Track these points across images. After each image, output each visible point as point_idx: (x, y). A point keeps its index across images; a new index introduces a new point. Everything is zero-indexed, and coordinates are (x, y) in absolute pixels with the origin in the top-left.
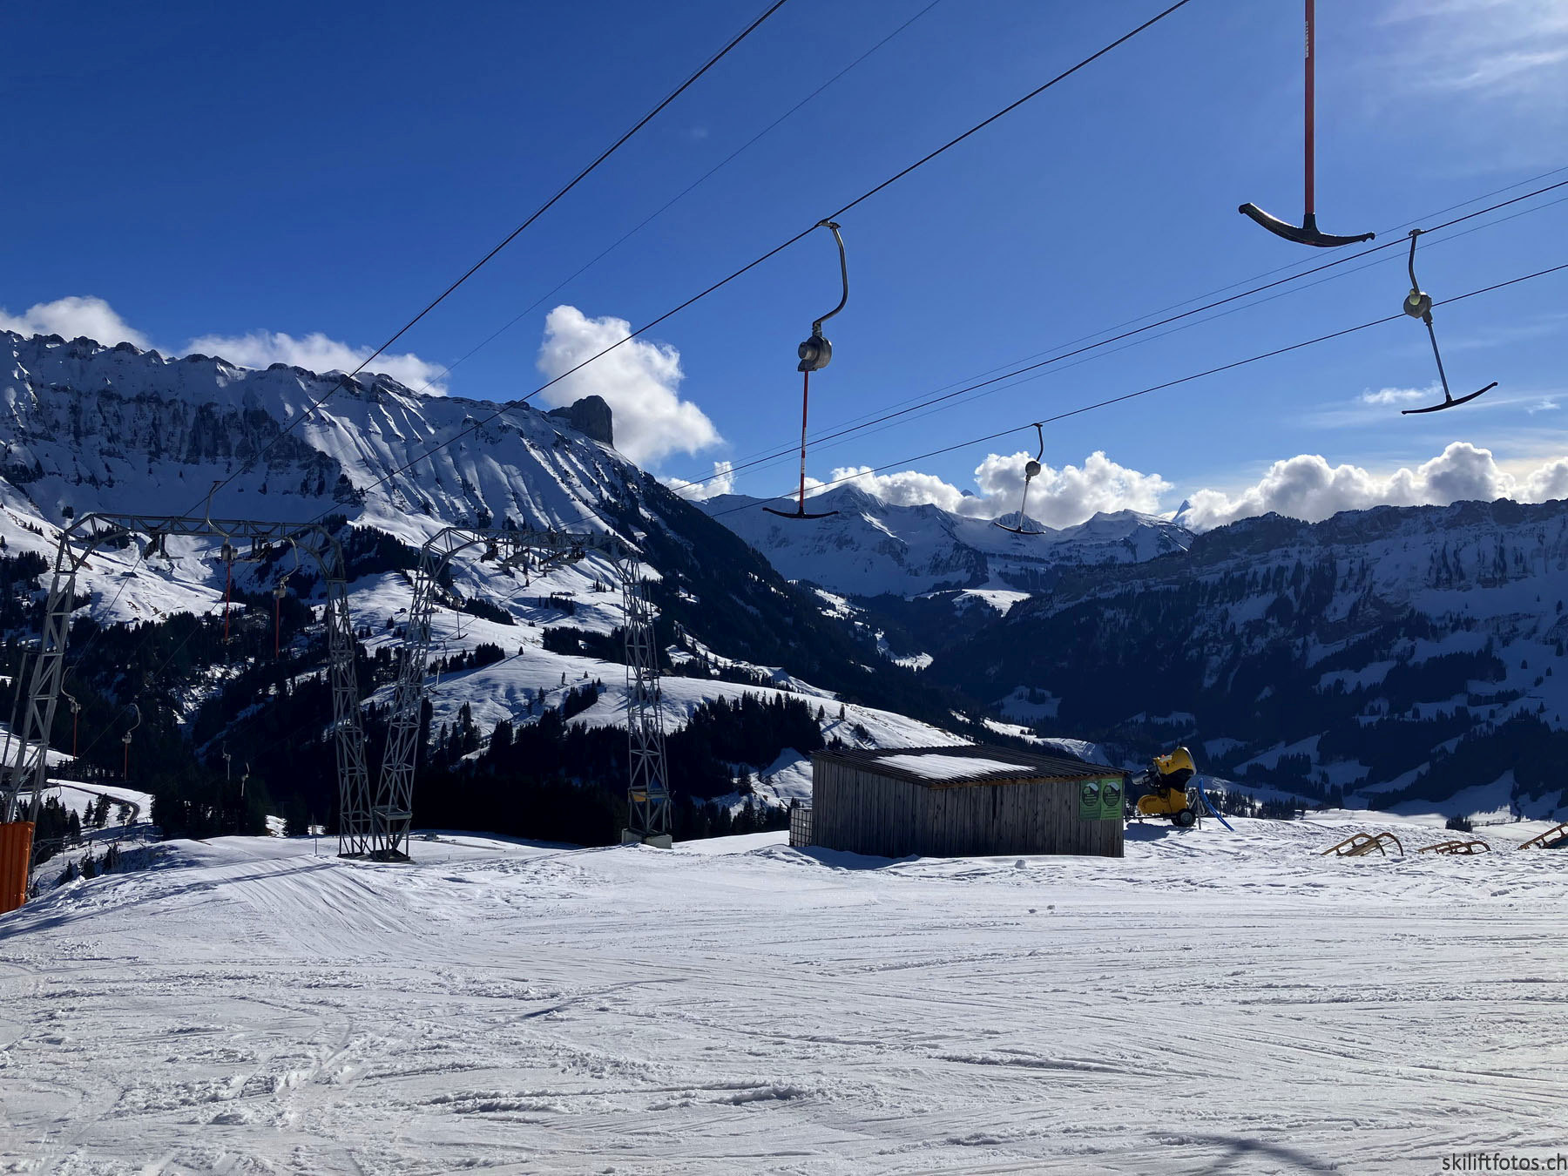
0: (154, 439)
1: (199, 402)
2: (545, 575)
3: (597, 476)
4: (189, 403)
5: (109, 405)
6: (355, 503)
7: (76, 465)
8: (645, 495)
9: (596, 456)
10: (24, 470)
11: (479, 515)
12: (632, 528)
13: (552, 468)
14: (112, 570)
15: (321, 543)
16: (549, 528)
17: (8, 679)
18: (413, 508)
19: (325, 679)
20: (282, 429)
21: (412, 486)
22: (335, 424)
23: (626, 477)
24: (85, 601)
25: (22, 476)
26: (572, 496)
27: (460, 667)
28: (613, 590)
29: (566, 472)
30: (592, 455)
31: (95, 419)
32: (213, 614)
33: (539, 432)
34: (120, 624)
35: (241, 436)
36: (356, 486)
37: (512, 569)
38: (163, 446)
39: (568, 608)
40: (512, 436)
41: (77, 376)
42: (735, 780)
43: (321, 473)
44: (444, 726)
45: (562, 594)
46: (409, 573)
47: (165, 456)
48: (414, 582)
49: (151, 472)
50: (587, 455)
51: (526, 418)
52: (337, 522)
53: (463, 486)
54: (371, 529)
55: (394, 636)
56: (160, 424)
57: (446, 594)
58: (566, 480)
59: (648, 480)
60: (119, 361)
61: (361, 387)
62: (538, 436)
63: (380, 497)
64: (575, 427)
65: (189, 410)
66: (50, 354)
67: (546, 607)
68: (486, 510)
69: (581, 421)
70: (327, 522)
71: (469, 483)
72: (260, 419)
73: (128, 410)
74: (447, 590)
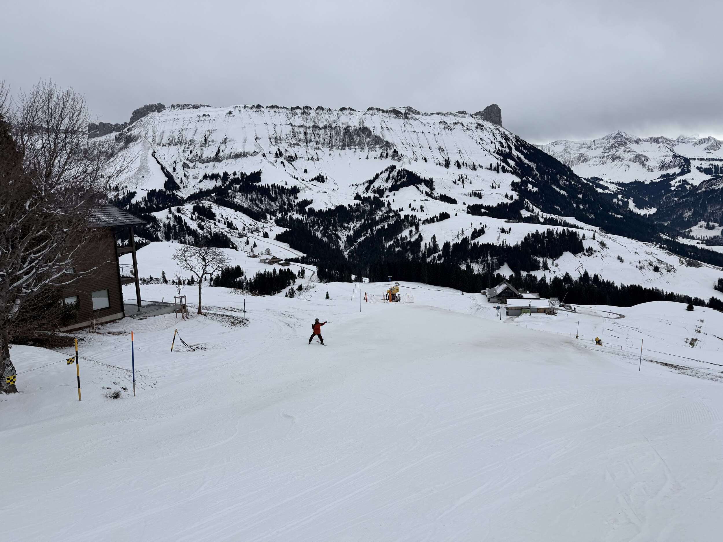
0: (330, 142)
1: (344, 126)
2: (471, 183)
3: (494, 139)
4: (341, 127)
5: (316, 131)
6: (399, 160)
7: (307, 154)
8: (515, 145)
9: (494, 131)
10: (292, 157)
11: (445, 161)
12: (509, 160)
13: (475, 138)
14: (319, 191)
15: (387, 176)
16: (473, 163)
17: (288, 230)
18: (421, 161)
19: (386, 227)
20: (373, 133)
21: (420, 151)
22: (392, 129)
23: (507, 138)
24: (311, 202)
25: (291, 159)
26: (483, 149)
27: (434, 222)
28: (499, 187)
29: (481, 139)
30: (492, 130)
31: (312, 136)
32: (351, 205)
33: (470, 123)
34: (321, 210)
35: (359, 138)
36: (399, 153)
37: (457, 182)
38: (334, 144)
39: (480, 196)
40: (459, 126)
41: (305, 121)
42: (541, 265)
43: (387, 149)
44: (426, 244)
45: (477, 190)
46: (418, 186)
47: (334, 148)
48: (420, 189)
49: (330, 154)
50: (490, 130)
51: (465, 117)
52: (392, 168)
53: (439, 149)
54: (404, 170)
55: (411, 210)
56: (332, 136)
57: (432, 193)
58: (481, 142)
59: (517, 138)
60: (318, 114)
61: (401, 113)
62: (469, 125)
63: (409, 157)
64: (485, 119)
65: (341, 130)
66: (296, 114)
67: (471, 196)
68: (448, 158)
69: (488, 116)
70: (389, 168)
71: (442, 148)
72: (365, 130)
73: (322, 132)
74: (433, 191)
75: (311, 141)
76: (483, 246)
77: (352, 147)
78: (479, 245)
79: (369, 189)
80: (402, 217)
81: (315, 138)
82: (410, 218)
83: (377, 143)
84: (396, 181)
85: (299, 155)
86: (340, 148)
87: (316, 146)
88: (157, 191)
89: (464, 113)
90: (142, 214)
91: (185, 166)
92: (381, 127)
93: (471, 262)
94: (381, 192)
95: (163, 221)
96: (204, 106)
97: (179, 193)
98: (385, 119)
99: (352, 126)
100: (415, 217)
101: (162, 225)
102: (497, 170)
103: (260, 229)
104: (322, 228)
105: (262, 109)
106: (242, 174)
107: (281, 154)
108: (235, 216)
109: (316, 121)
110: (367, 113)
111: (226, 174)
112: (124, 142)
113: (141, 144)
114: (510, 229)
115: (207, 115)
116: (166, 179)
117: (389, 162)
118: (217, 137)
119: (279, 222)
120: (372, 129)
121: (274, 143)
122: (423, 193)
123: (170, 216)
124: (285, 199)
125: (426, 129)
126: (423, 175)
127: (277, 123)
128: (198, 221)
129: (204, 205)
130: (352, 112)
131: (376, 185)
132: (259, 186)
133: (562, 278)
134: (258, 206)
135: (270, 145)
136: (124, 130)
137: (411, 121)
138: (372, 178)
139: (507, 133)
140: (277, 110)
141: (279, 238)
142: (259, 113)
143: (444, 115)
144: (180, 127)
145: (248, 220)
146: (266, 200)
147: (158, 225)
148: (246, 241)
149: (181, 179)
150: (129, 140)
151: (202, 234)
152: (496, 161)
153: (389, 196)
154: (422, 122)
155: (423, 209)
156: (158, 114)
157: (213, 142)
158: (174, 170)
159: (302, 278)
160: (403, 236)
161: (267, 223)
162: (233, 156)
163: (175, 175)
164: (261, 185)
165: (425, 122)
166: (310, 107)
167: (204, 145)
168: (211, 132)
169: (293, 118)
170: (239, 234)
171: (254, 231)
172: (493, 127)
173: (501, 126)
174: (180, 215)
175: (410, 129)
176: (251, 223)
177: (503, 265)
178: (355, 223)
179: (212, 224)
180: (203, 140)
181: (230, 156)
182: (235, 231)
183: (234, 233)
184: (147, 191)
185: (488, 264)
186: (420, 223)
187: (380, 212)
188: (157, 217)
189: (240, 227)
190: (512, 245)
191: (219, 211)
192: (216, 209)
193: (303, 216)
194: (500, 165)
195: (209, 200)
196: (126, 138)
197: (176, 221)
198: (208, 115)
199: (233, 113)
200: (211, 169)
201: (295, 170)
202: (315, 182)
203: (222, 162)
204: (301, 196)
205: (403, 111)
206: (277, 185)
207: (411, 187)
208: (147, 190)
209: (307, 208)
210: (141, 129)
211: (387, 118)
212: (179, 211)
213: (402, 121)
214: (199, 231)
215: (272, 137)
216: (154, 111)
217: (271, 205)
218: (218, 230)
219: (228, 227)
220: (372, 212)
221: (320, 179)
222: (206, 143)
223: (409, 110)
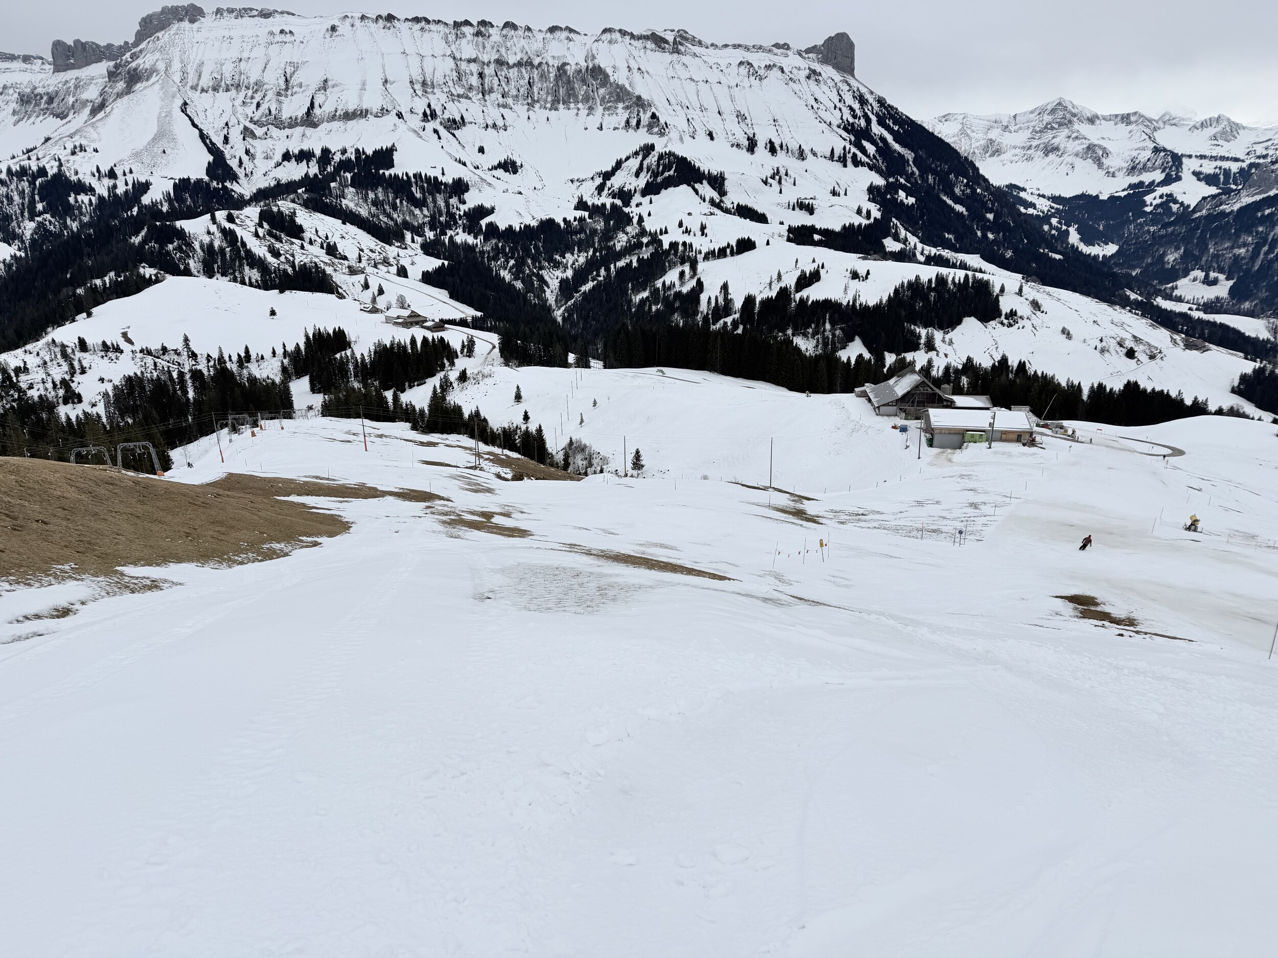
0: (529, 94)
1: (557, 63)
2: (794, 184)
3: (840, 101)
4: (551, 64)
5: (502, 70)
6: (662, 134)
7: (484, 116)
8: (877, 115)
9: (840, 84)
10: (454, 121)
11: (749, 139)
12: (865, 143)
13: (805, 97)
14: (507, 190)
15: (638, 166)
16: (800, 146)
17: (446, 263)
18: (702, 136)
19: (635, 264)
20: (612, 79)
21: (702, 118)
22: (648, 73)
23: (862, 101)
24: (491, 211)
25: (453, 125)
26: (819, 119)
27: (725, 256)
28: (846, 194)
29: (816, 100)
30: (836, 84)
31: (494, 81)
32: (568, 219)
33: (796, 68)
34: (511, 227)
35: (585, 87)
36: (662, 121)
37: (770, 180)
38: (536, 98)
39: (810, 210)
40: (775, 72)
41: (481, 50)
42: (923, 341)
43: (639, 112)
44: (710, 298)
45: (806, 199)
46: (697, 186)
47: (537, 106)
48: (700, 193)
49: (529, 118)
50: (833, 84)
51: (786, 56)
52: (648, 149)
53: (737, 116)
54: (671, 154)
55: (683, 233)
56: (533, 82)
57: (721, 201)
58: (815, 106)
59: (881, 102)
60: (505, 36)
61: (666, 42)
62: (795, 71)
63: (679, 128)
64: (825, 61)
65: (551, 70)
66: (464, 35)
67: (794, 209)
68: (754, 134)
69: (830, 55)
70: (641, 149)
71: (742, 113)
72: (597, 72)
73: (513, 73)
74: (723, 198)
75: (491, 91)
76: (816, 303)
77: (572, 105)
78: (810, 302)
79: (603, 190)
80: (666, 246)
81: (499, 85)
82: (681, 248)
83: (619, 99)
84: (655, 175)
85: (468, 118)
86: (549, 105)
87: (501, 100)
88: (192, 181)
89: (786, 47)
90: (158, 223)
91: (247, 133)
92: (628, 67)
93: (793, 335)
94: (625, 196)
95: (201, 238)
96: (282, 13)
97: (235, 187)
98: (635, 53)
99: (572, 62)
100: (691, 245)
101: (197, 245)
102: (843, 160)
103: (392, 260)
104: (512, 262)
105: (396, 23)
106: (357, 151)
107: (434, 115)
108: (342, 232)
109: (503, 50)
110: (600, 40)
111: (326, 152)
112: (125, 82)
113: (157, 87)
114: (868, 273)
115: (288, 31)
116: (211, 158)
117: (642, 138)
118: (309, 78)
119: (429, 249)
120: (609, 71)
121: (420, 93)
122: (704, 201)
123: (213, 229)
124: (442, 204)
125: (714, 76)
126: (705, 166)
127: (427, 52)
128: (268, 241)
129: (281, 209)
130: (572, 35)
131: (616, 182)
132: (390, 175)
133: (960, 367)
134: (389, 216)
135: (413, 97)
136: (124, 58)
137: (685, 59)
138: (609, 169)
139: (863, 90)
140: (427, 27)
141: (428, 278)
142: (391, 30)
143: (747, 48)
144: (234, 54)
145: (368, 241)
146: (405, 203)
147: (189, 245)
148: (362, 282)
149: (240, 159)
150: (134, 78)
151: (276, 265)
152: (843, 143)
153: (641, 204)
154: (705, 62)
155: (706, 231)
156: (191, 25)
157: (301, 87)
158: (226, 140)
159: (469, 356)
160: (668, 283)
161: (406, 248)
162: (340, 115)
163: (227, 152)
164: (395, 174)
165: (711, 61)
166: (490, 23)
167: (283, 92)
168: (296, 67)
169: (458, 43)
170: (349, 267)
171: (379, 263)
172: (837, 77)
173: (853, 76)
174: (232, 226)
175: (684, 74)
176: (373, 246)
177: (852, 340)
178: (576, 256)
179: (296, 248)
180: (282, 81)
181: (335, 115)
182: (342, 261)
183: (340, 266)
184: (173, 181)
185: (825, 339)
186: (700, 257)
187: (624, 235)
188: (187, 231)
189: (352, 255)
190: (871, 303)
191: (312, 221)
192: (304, 218)
193: (476, 238)
194: (849, 152)
195: (293, 201)
196: (129, 72)
197: (226, 239)
198: (291, 32)
199: (340, 30)
200: (297, 140)
201: (460, 148)
202: (500, 173)
203: (319, 128)
204: (473, 199)
205: (670, 37)
206: (426, 174)
207: (684, 188)
208: (172, 178)
209: (484, 223)
210: (157, 55)
211: (639, 50)
212: (230, 219)
213: (667, 57)
214: (270, 259)
215: (416, 80)
216: (181, 20)
217: (414, 215)
218: (309, 259)
219: (328, 254)
220: (608, 235)
221: (509, 166)
222: (287, 89)
223: (681, 36)
